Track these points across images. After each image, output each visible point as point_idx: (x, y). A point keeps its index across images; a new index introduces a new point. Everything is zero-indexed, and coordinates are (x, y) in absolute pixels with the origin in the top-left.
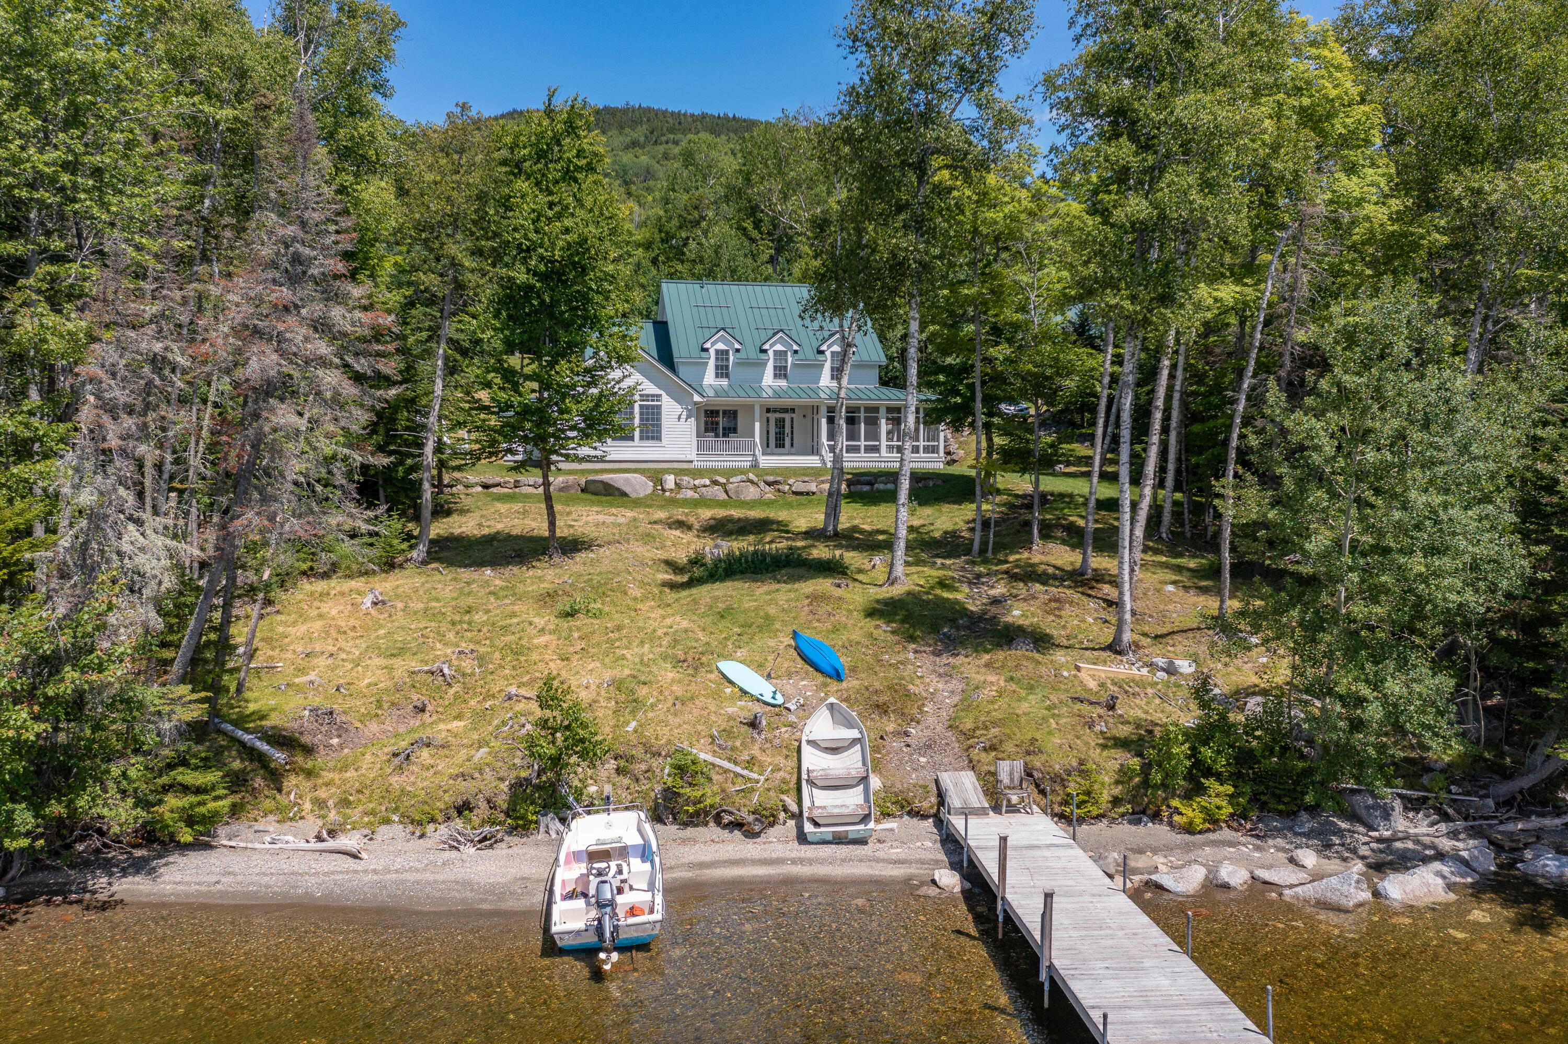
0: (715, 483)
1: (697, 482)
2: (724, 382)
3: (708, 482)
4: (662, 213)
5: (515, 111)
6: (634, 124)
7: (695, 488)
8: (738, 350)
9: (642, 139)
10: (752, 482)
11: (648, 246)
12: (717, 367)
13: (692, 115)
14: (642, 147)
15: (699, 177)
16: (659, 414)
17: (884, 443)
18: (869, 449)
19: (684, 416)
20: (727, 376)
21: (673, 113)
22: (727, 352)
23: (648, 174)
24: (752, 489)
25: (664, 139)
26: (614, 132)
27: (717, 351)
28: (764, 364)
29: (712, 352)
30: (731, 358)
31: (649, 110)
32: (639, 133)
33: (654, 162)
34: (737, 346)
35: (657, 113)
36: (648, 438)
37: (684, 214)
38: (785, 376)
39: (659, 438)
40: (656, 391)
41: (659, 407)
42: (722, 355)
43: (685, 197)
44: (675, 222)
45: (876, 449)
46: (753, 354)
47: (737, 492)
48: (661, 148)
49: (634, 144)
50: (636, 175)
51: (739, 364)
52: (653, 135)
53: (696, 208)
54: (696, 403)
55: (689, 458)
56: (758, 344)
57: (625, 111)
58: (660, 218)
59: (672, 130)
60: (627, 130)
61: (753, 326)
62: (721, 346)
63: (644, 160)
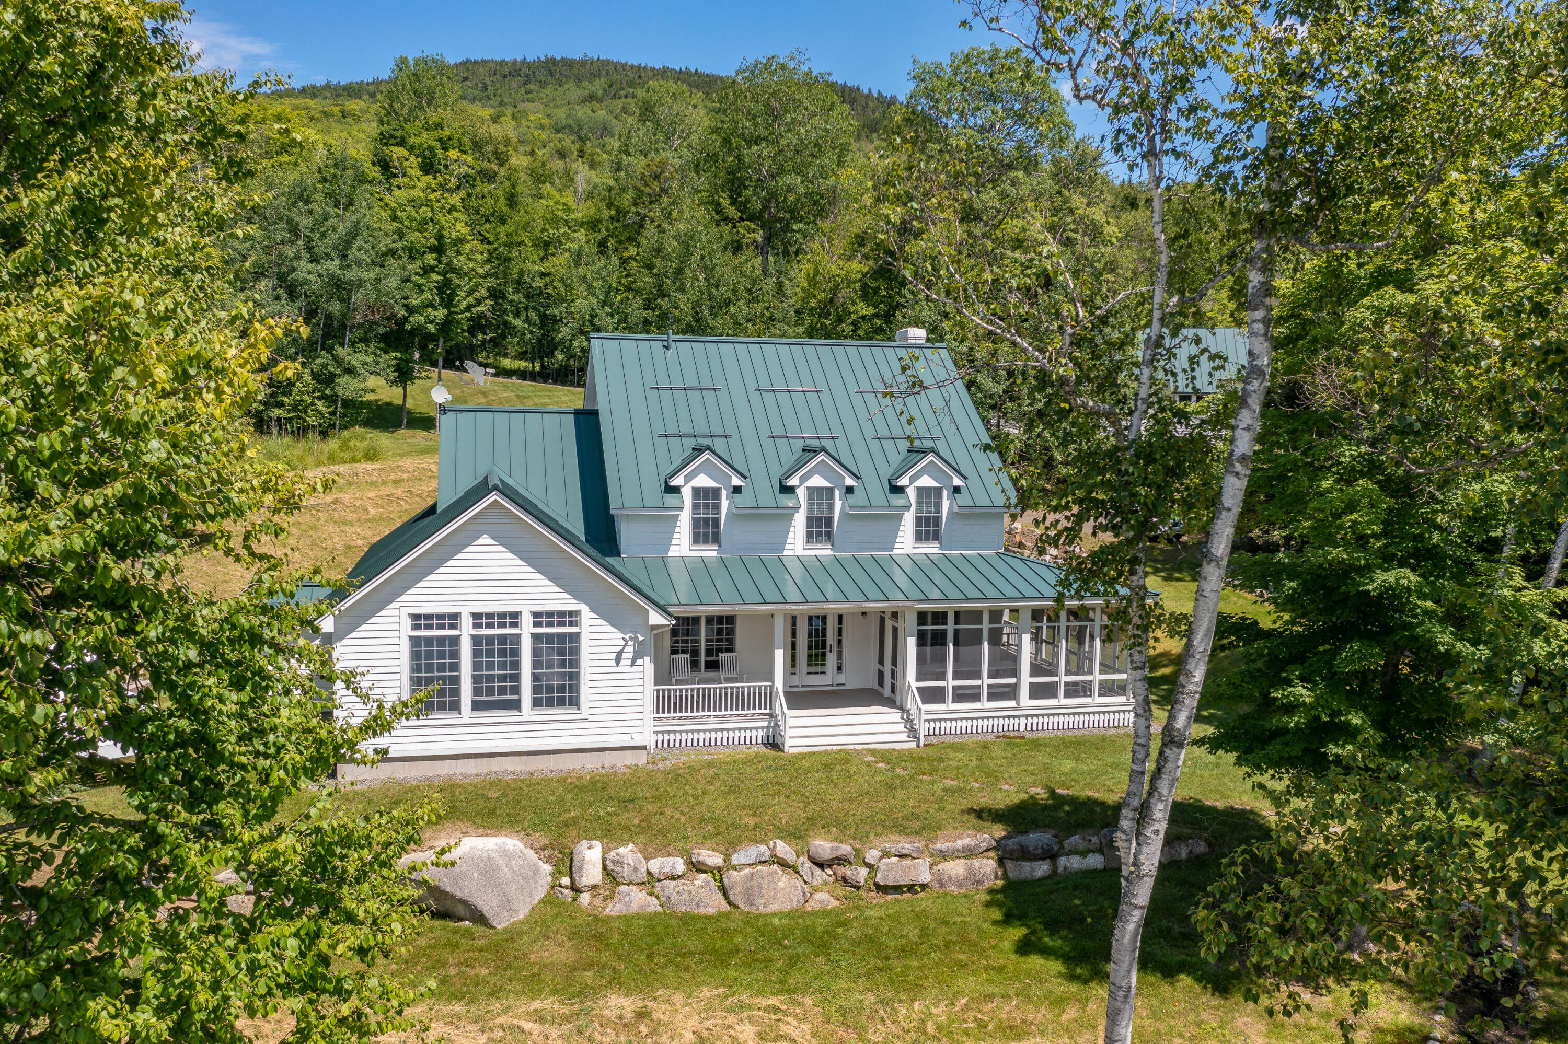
0: (698, 867)
1: (655, 865)
2: (710, 551)
3: (679, 866)
4: (611, 183)
5: (468, 61)
6: (594, 76)
7: (650, 881)
8: (737, 490)
9: (600, 93)
10: (783, 864)
11: (593, 225)
12: (696, 522)
13: (653, 69)
14: (600, 101)
15: (661, 136)
16: (576, 651)
17: (1026, 679)
18: (996, 694)
19: (628, 655)
20: (716, 539)
21: (632, 67)
22: (716, 492)
23: (605, 130)
24: (784, 881)
25: (623, 93)
26: (571, 85)
27: (697, 492)
28: (787, 516)
29: (687, 493)
30: (725, 504)
31: (608, 62)
32: (598, 87)
33: (611, 117)
34: (736, 481)
35: (616, 65)
36: (550, 703)
37: (640, 184)
38: (829, 536)
39: (574, 702)
40: (572, 604)
41: (576, 637)
42: (707, 498)
43: (644, 162)
44: (630, 195)
45: (1011, 693)
46: (768, 497)
47: (749, 892)
48: (620, 103)
49: (592, 98)
50: (592, 130)
51: (740, 516)
52: (613, 91)
53: (657, 177)
54: (654, 627)
55: (638, 741)
56: (777, 472)
57: (583, 63)
58: (610, 189)
59: (631, 84)
60: (585, 83)
61: (765, 433)
62: (703, 481)
63: (601, 114)
